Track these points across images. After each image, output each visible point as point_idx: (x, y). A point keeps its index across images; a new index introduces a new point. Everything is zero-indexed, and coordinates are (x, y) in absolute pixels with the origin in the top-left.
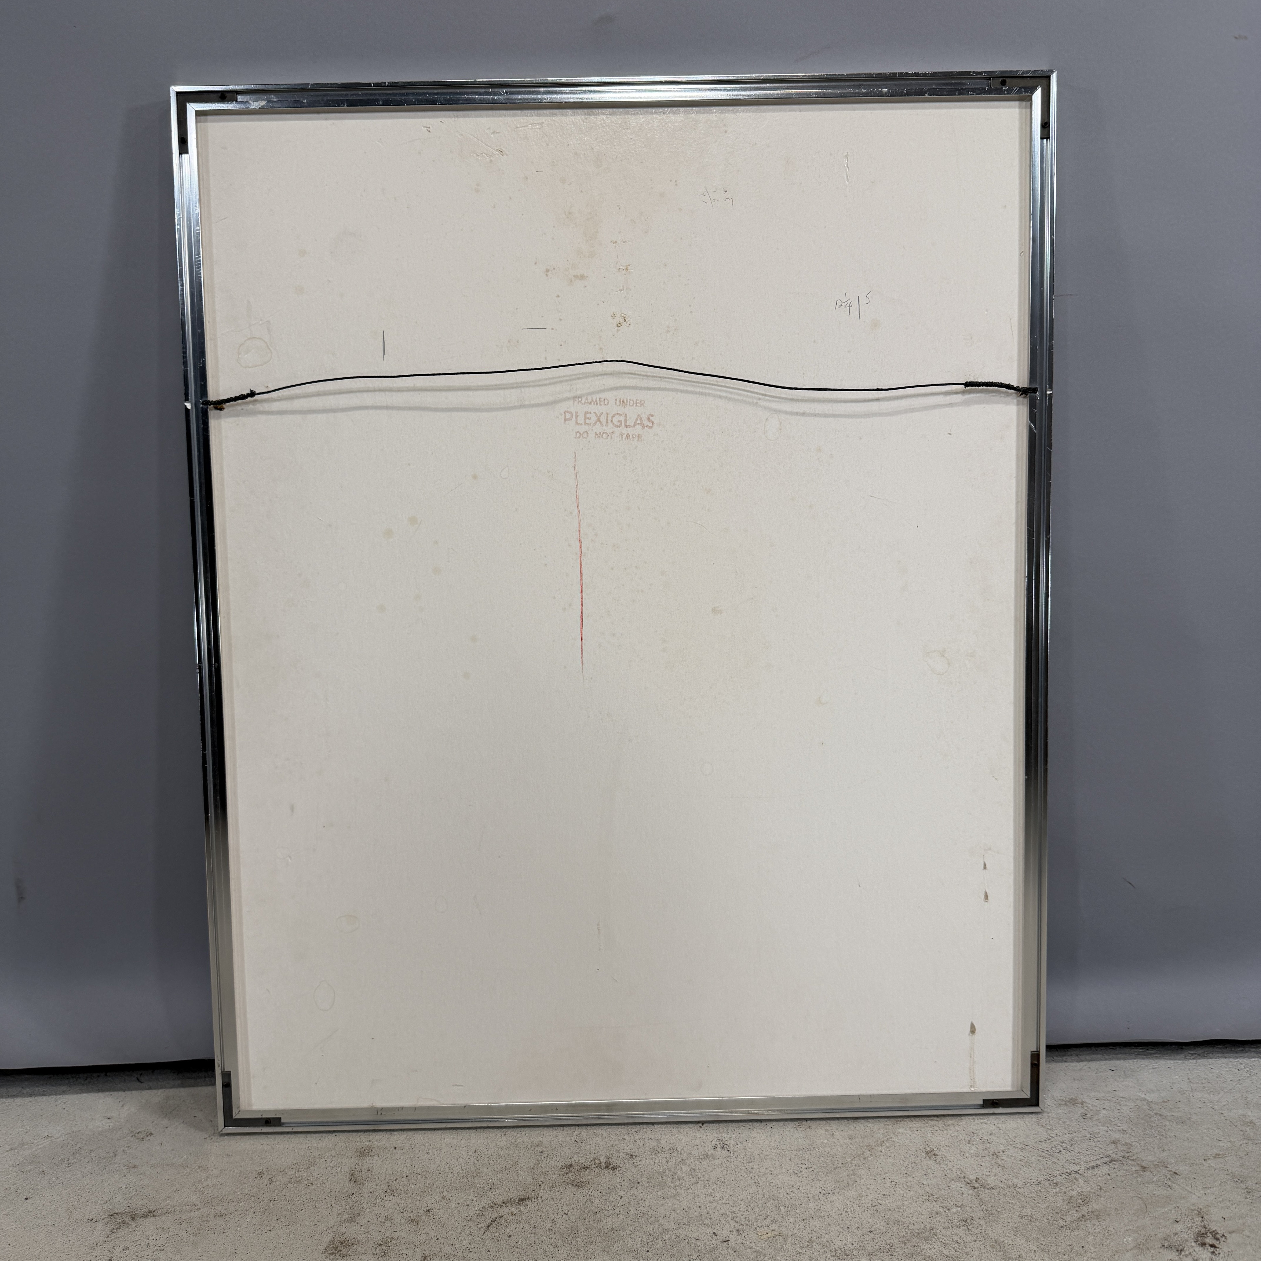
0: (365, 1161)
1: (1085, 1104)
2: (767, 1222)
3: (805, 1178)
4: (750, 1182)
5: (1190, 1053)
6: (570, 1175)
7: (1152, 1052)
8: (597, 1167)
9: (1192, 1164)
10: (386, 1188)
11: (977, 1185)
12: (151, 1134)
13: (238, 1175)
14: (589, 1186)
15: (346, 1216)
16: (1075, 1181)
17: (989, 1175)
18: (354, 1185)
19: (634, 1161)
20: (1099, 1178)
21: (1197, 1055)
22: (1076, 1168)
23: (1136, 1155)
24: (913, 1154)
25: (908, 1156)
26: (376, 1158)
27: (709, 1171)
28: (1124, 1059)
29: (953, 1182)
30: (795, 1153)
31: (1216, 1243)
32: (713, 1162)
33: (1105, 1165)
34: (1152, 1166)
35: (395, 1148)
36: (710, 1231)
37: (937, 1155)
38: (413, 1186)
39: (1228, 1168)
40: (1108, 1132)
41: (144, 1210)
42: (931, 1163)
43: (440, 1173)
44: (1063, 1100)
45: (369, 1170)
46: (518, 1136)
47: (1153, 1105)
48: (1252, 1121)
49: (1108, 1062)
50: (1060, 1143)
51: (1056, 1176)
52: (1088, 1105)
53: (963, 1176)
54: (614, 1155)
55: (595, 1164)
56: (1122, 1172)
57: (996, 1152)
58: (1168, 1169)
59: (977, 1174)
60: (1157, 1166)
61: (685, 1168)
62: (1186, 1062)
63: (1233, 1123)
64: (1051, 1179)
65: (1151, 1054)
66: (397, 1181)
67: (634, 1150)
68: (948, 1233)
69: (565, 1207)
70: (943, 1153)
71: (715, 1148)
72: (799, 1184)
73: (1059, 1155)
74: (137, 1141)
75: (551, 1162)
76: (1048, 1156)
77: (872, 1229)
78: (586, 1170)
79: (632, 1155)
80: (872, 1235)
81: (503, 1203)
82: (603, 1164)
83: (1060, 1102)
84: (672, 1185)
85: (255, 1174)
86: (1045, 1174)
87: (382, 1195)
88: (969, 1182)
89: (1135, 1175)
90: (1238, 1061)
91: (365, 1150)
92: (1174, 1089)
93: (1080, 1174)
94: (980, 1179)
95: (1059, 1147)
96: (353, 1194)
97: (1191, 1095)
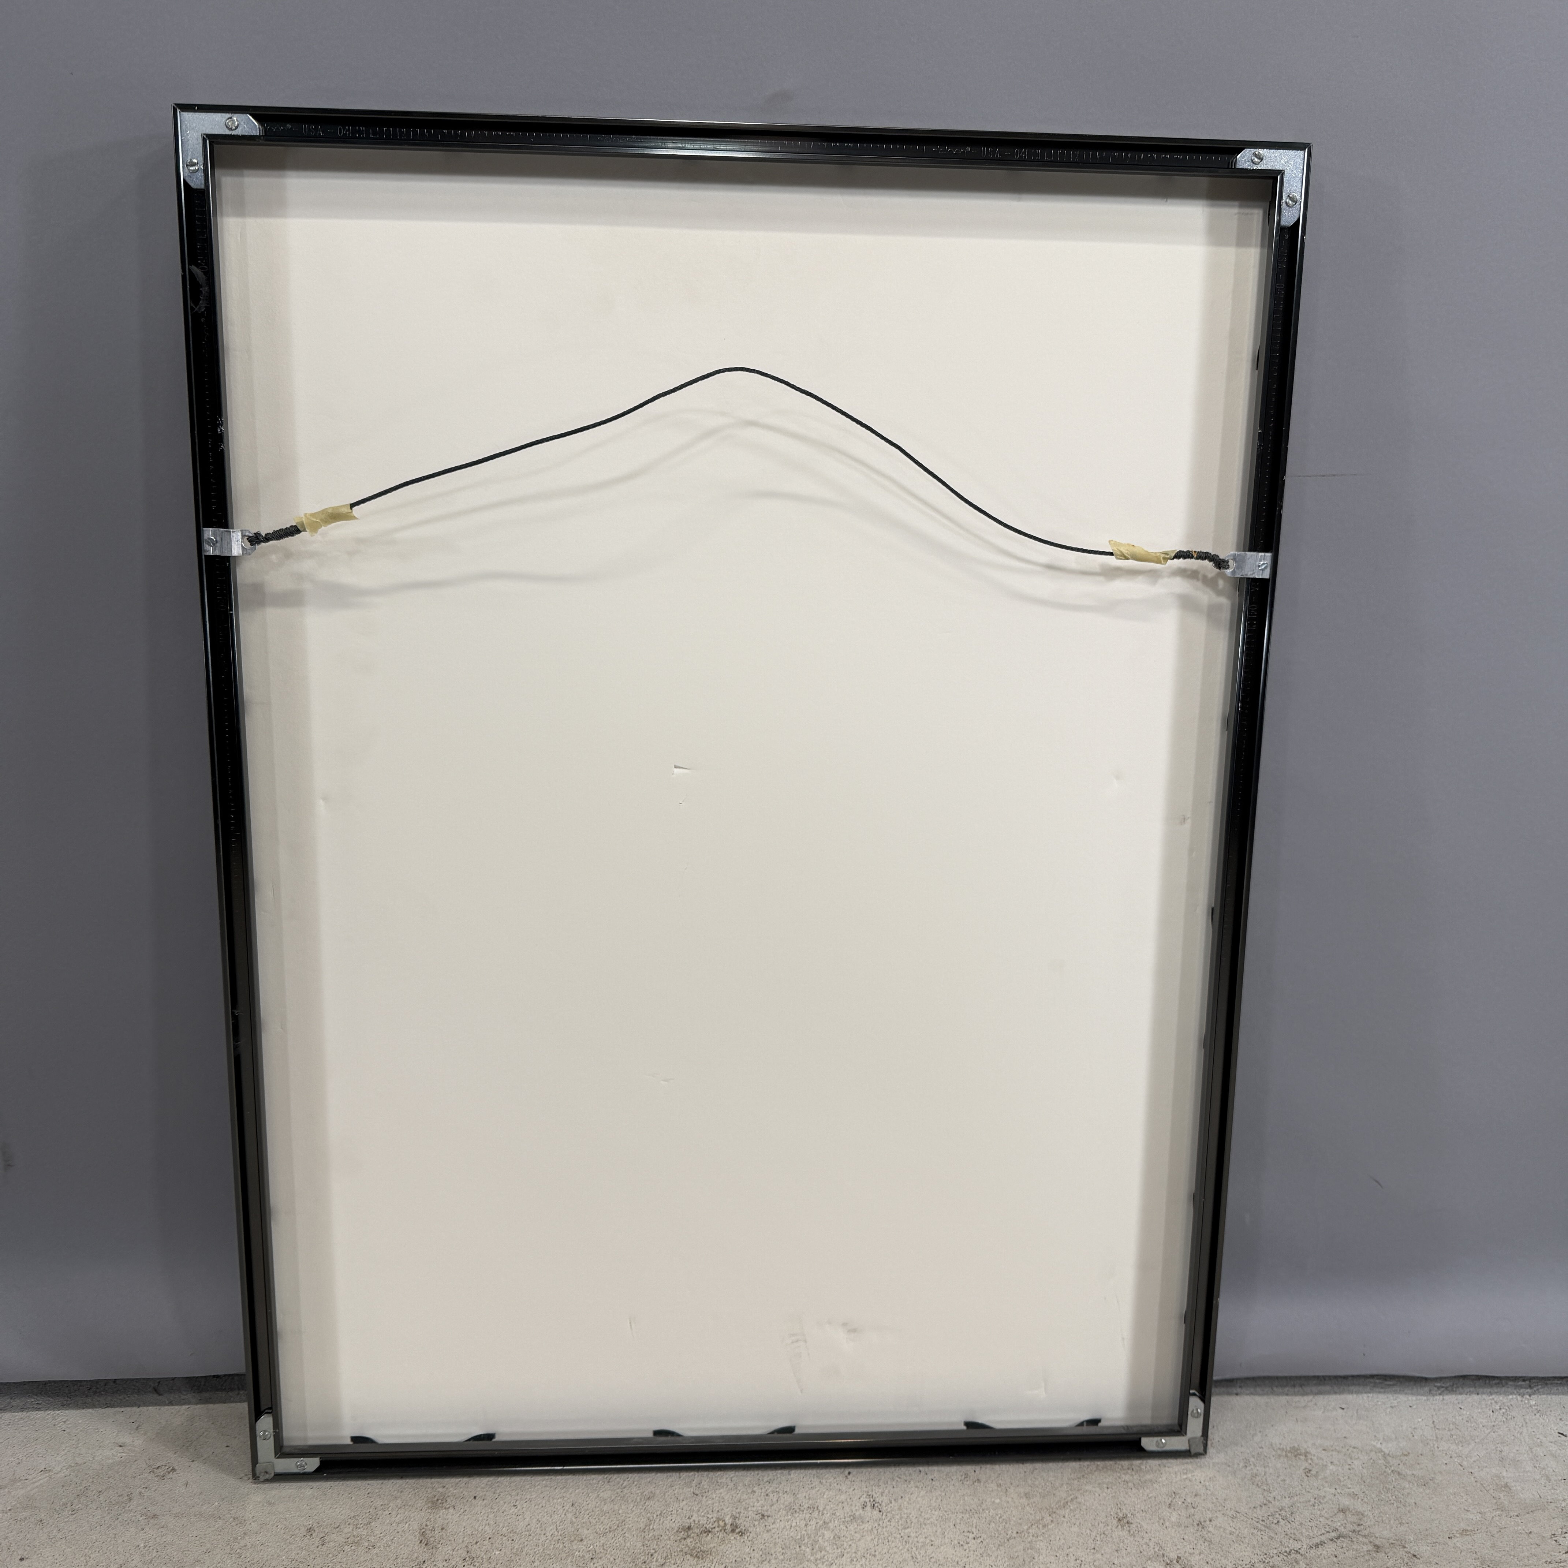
0: (438, 1516)
1: (1309, 1456)
3: (972, 1552)
4: (907, 1555)
5: (1435, 1386)
6: (689, 1540)
7: (1391, 1383)
8: (721, 1531)
9: (1434, 1543)
10: (464, 1554)
12: (174, 1470)
13: (282, 1531)
14: (711, 1557)
16: (1295, 1564)
17: (1194, 1553)
18: (425, 1549)
19: (767, 1524)
20: (1324, 1561)
21: (1443, 1389)
22: (1297, 1546)
23: (1368, 1529)
24: (1103, 1521)
25: (1096, 1524)
26: (451, 1510)
27: (857, 1540)
28: (1357, 1393)
29: (1149, 1562)
30: (960, 1516)
32: (862, 1527)
33: (1331, 1542)
34: (1387, 1545)
35: (475, 1497)
37: (1132, 1523)
38: (497, 1553)
39: (1477, 1551)
40: (1336, 1497)
42: (1124, 1533)
43: (530, 1535)
44: (1283, 1449)
45: (443, 1529)
46: (624, 1485)
47: (1390, 1459)
48: (1507, 1483)
49: (1338, 1396)
50: (1278, 1510)
51: (1273, 1557)
52: (1313, 1457)
53: (1161, 1553)
54: (741, 1515)
55: (718, 1527)
56: (1351, 1553)
57: (1202, 1520)
58: (1405, 1549)
59: (1178, 1552)
60: (1392, 1545)
61: (828, 1534)
62: (1431, 1398)
63: (1484, 1488)
64: (1267, 1561)
65: (1389, 1386)
66: (478, 1544)
67: (766, 1507)
70: (1138, 1521)
71: (864, 1507)
72: (965, 1560)
73: (1277, 1526)
74: (156, 1479)
75: (665, 1522)
76: (1263, 1528)
78: (708, 1534)
79: (763, 1515)
82: (728, 1527)
83: (1279, 1452)
84: (812, 1558)
85: (303, 1530)
86: (1259, 1553)
87: (460, 1564)
88: (1169, 1562)
89: (1367, 1557)
90: (1493, 1399)
91: (438, 1500)
92: (1416, 1437)
93: (1302, 1555)
94: (1182, 1558)
95: (1277, 1516)
96: (424, 1561)
97: (1436, 1446)
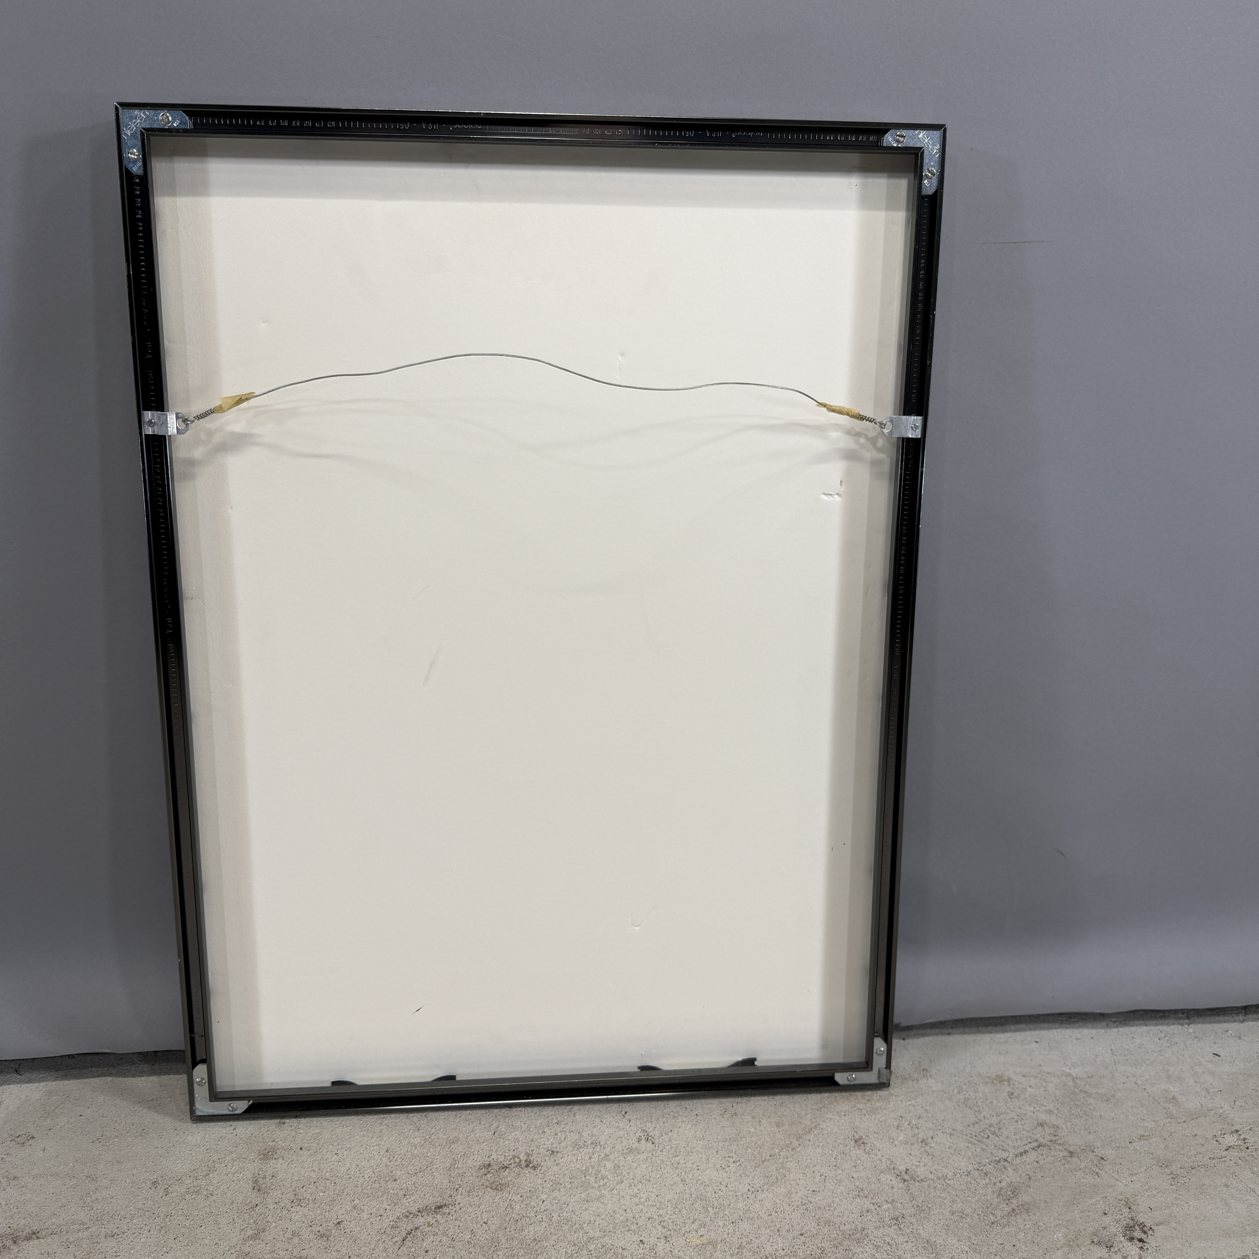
0: (269, 1165)
1: (1011, 1082)
2: (695, 1226)
3: (732, 1174)
4: (677, 1179)
5: (1112, 1021)
6: (489, 1176)
7: (1075, 1020)
8: (517, 1166)
9: (1118, 1147)
10: (292, 1197)
11: (907, 1177)
12: (33, 1138)
13: (131, 1185)
14: (509, 1189)
15: (250, 1233)
16: (1004, 1170)
17: (919, 1165)
18: (258, 1194)
19: (556, 1158)
20: (1028, 1166)
21: (1117, 1023)
22: (1005, 1155)
23: (1063, 1139)
24: (842, 1143)
25: (837, 1146)
26: (280, 1160)
27: (634, 1168)
28: (1048, 1029)
29: (882, 1174)
30: (721, 1144)
31: (1143, 1236)
32: (638, 1158)
33: (1033, 1151)
34: (1079, 1151)
35: (301, 1149)
36: (636, 1238)
37: (866, 1144)
38: (321, 1194)
39: (1153, 1152)
40: (1035, 1113)
41: (28, 1231)
42: (860, 1152)
43: (350, 1178)
44: (989, 1077)
45: (273, 1176)
46: (432, 1132)
47: (1077, 1081)
48: (1174, 1096)
49: (1032, 1032)
50: (987, 1127)
51: (985, 1165)
52: (1014, 1083)
53: (892, 1167)
54: (534, 1152)
55: (514, 1163)
56: (1050, 1159)
57: (925, 1138)
58: (1094, 1154)
59: (906, 1165)
60: (1083, 1151)
61: (609, 1165)
62: (1108, 1030)
63: (1156, 1100)
64: (980, 1169)
65: (1074, 1022)
66: (304, 1188)
67: (555, 1144)
68: (880, 1235)
69: (485, 1215)
70: (872, 1141)
71: (639, 1140)
72: (727, 1180)
73: (987, 1140)
74: (17, 1146)
75: (468, 1161)
76: (976, 1142)
77: (803, 1231)
78: (505, 1170)
79: (553, 1151)
80: (802, 1238)
81: (419, 1211)
82: (523, 1163)
83: (987, 1080)
84: (596, 1185)
85: (149, 1184)
86: (974, 1162)
87: (289, 1206)
88: (899, 1173)
89: (1063, 1162)
90: (1159, 1029)
91: (268, 1152)
92: (1098, 1062)
93: (1009, 1162)
94: (910, 1170)
95: (987, 1131)
96: (257, 1205)
97: (1114, 1069)
